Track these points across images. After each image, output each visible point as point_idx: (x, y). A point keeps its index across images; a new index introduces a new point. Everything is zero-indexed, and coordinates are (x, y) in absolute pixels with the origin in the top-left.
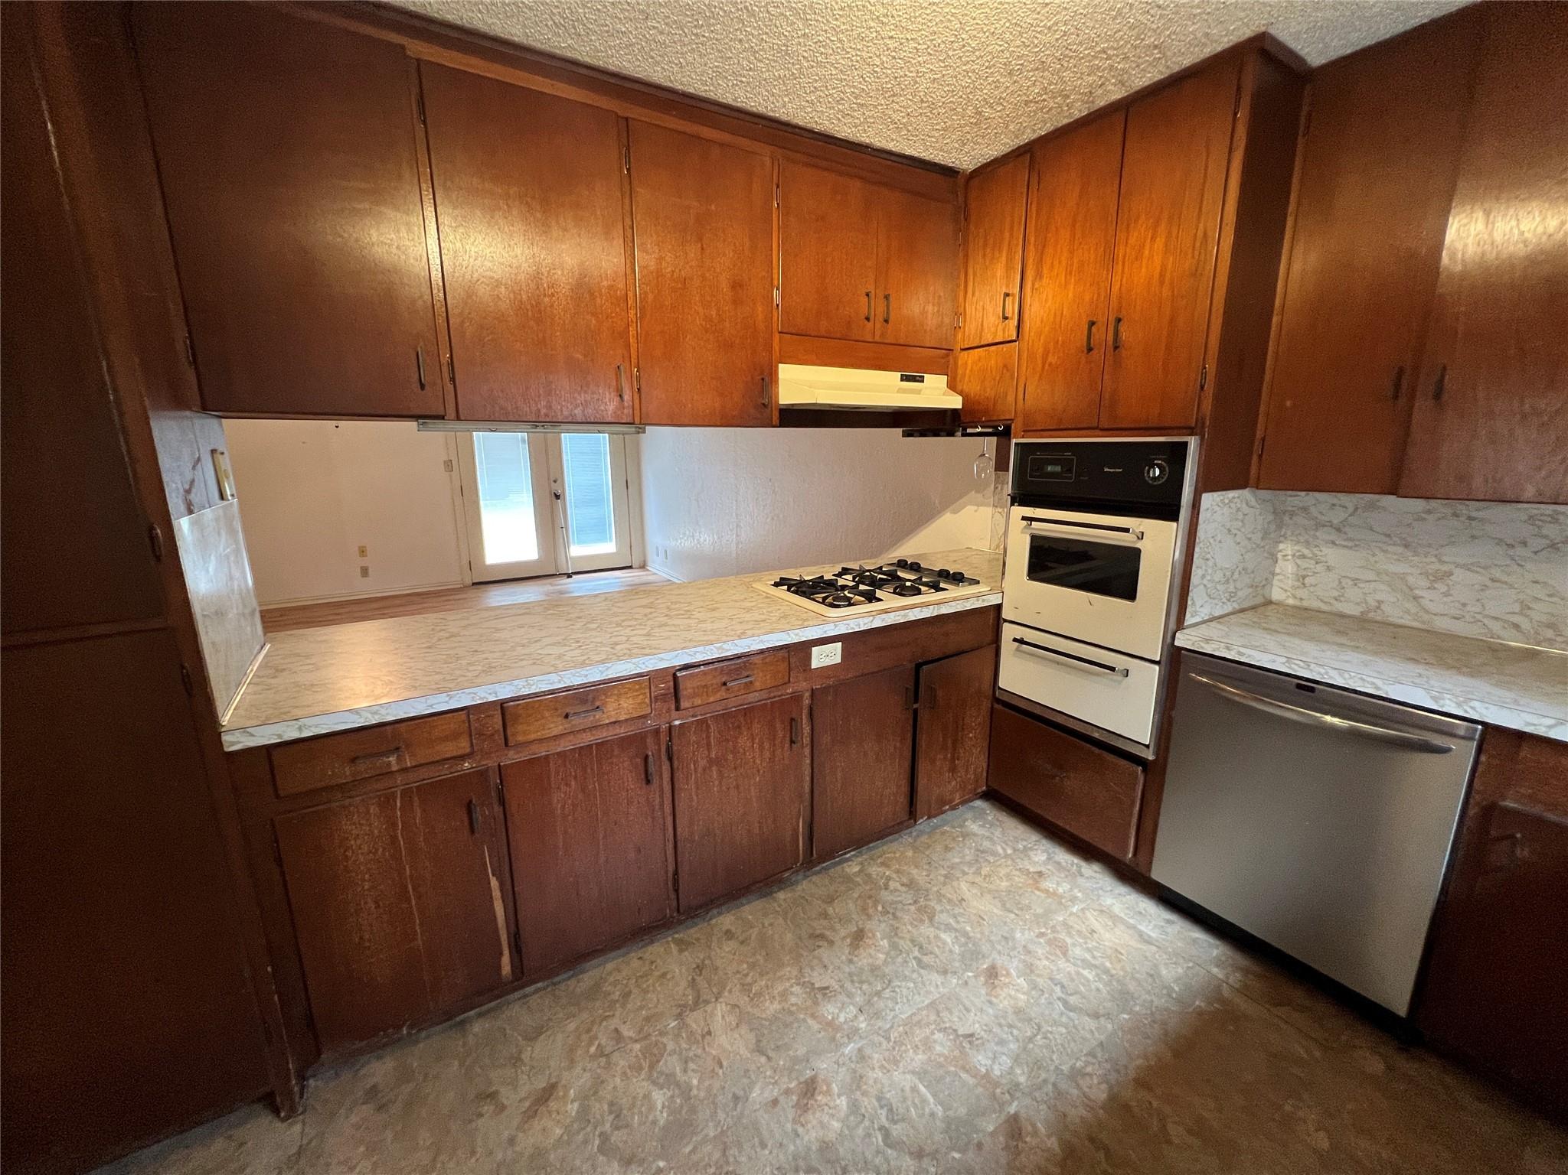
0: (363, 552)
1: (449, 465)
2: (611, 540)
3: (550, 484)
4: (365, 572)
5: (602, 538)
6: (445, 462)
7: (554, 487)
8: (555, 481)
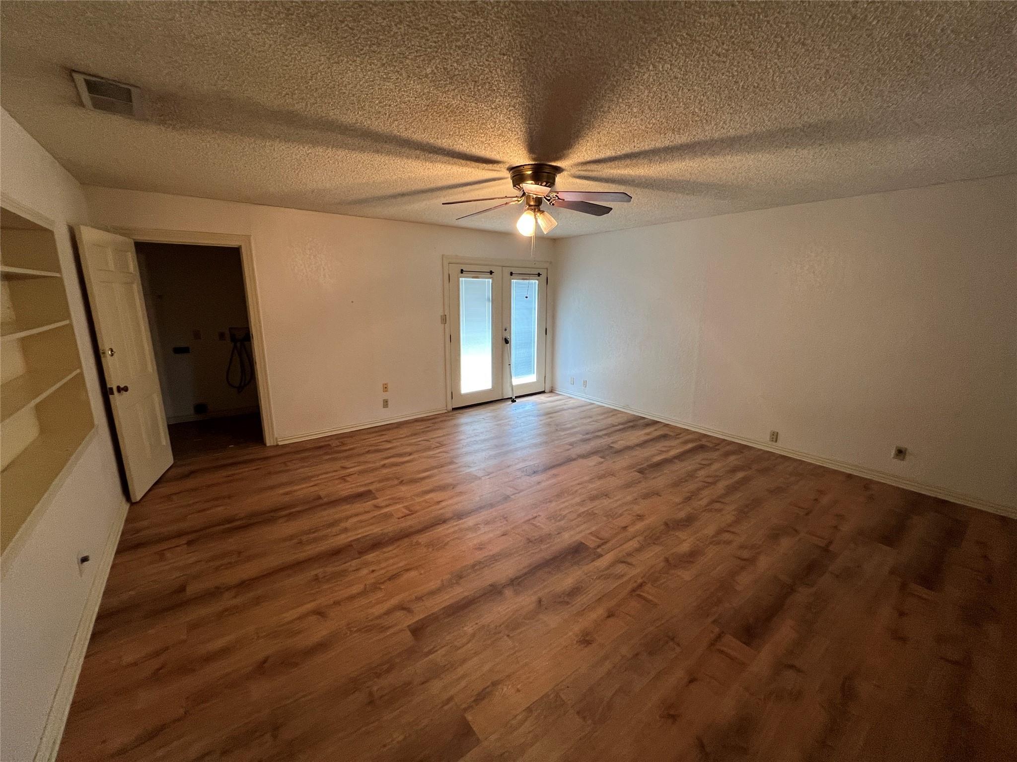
0: (385, 388)
1: (444, 319)
2: (534, 373)
3: (502, 333)
4: (386, 403)
5: (529, 372)
6: (441, 316)
7: (506, 335)
8: (506, 330)
